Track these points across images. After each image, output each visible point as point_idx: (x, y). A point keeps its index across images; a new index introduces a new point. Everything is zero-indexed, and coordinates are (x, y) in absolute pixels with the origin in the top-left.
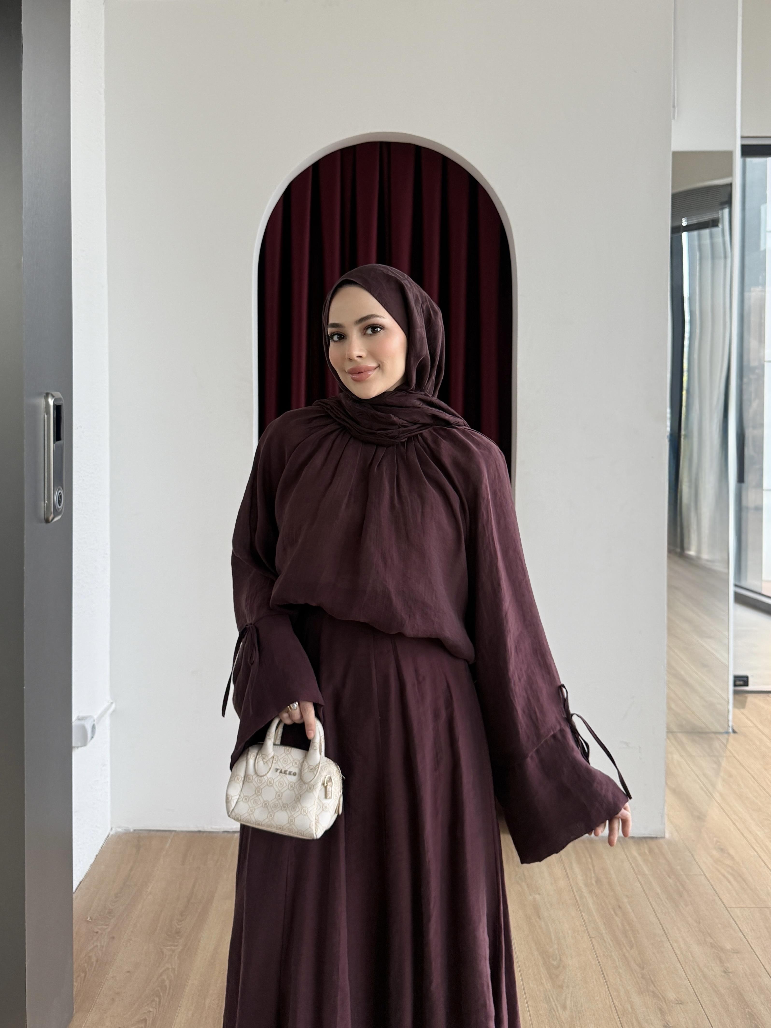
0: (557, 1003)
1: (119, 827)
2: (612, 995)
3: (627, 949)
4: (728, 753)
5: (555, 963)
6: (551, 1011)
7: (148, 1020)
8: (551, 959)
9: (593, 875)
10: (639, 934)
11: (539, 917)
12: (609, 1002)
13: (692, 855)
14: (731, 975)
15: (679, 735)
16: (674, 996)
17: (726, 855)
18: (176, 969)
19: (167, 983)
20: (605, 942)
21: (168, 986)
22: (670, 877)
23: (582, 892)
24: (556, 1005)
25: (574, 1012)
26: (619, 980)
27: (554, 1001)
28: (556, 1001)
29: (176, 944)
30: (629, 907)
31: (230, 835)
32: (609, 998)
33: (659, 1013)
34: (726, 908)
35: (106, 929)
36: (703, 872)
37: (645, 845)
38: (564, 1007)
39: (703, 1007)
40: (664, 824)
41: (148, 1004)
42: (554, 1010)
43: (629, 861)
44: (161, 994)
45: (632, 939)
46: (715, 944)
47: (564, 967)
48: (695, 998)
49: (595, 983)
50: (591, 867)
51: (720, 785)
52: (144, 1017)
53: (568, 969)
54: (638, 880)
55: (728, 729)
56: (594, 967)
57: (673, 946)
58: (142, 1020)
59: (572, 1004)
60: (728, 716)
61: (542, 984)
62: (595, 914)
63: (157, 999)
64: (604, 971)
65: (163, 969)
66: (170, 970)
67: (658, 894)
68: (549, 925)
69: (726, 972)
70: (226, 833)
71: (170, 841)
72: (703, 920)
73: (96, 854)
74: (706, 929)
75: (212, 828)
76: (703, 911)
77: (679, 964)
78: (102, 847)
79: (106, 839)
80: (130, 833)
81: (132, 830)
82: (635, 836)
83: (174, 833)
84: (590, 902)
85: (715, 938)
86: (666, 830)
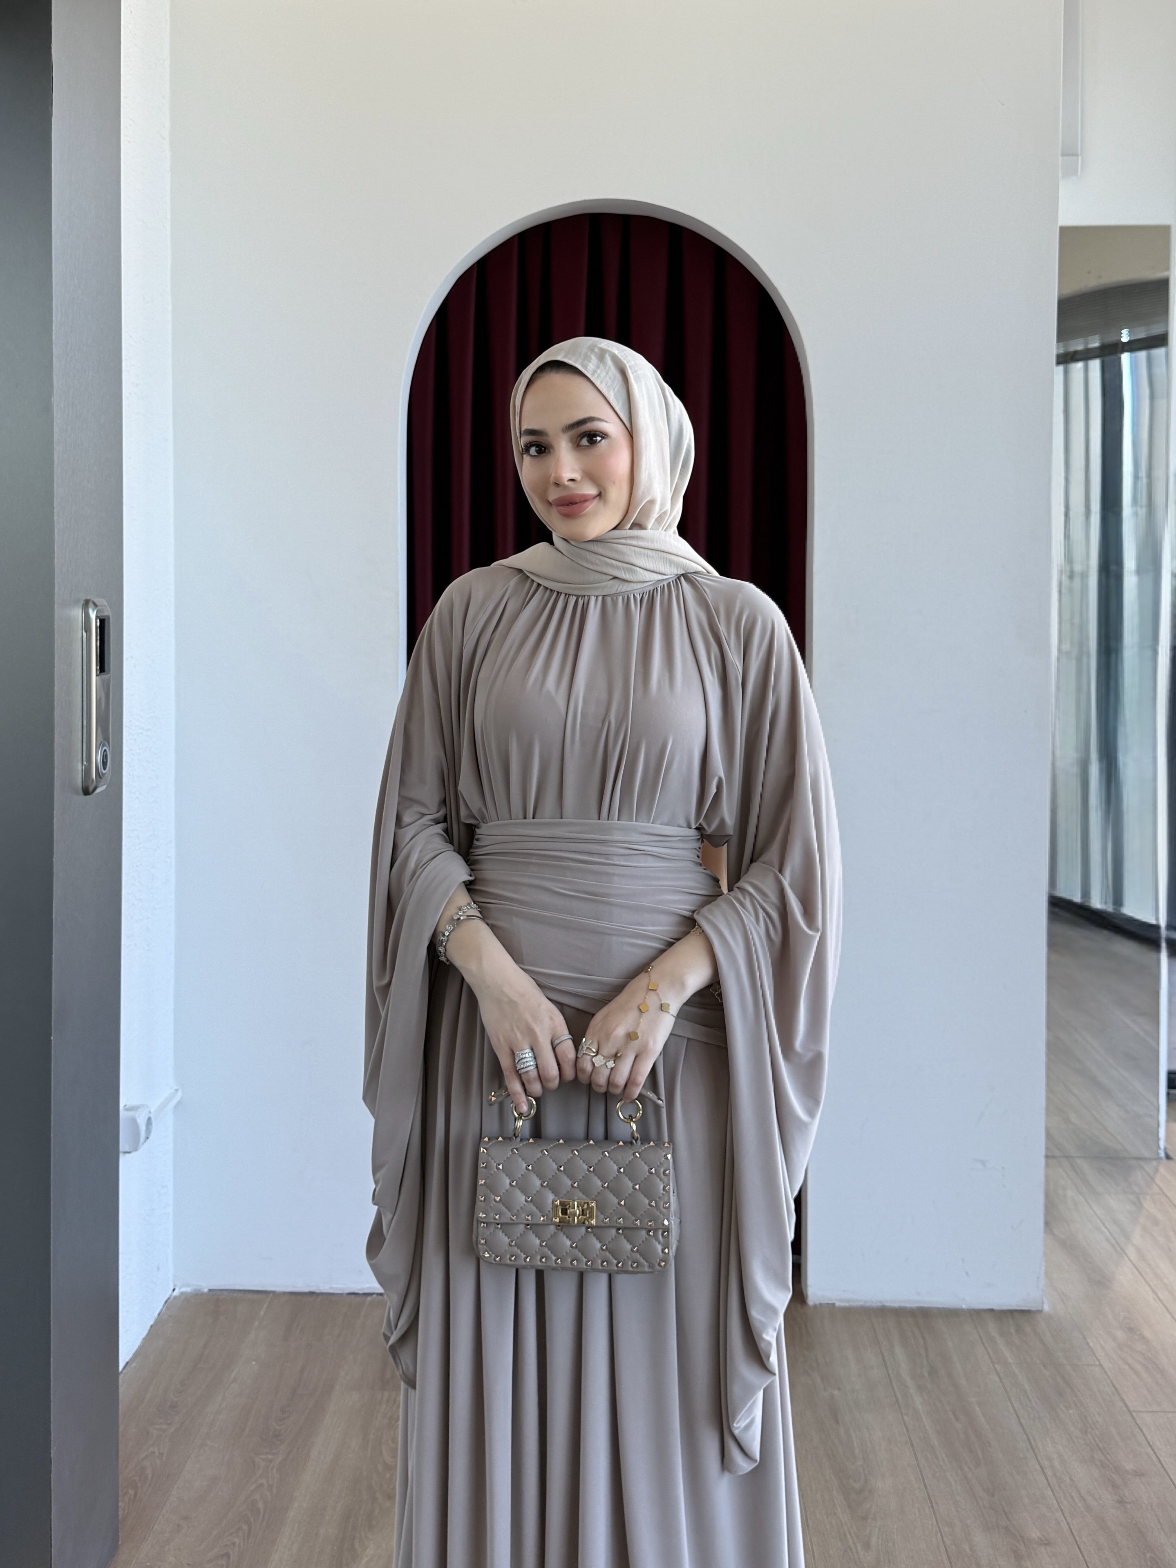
0: (856, 1541)
1: (187, 1287)
2: (942, 1532)
3: (969, 1467)
4: (1154, 1189)
5: (857, 1486)
6: (847, 1552)
7: (231, 1555)
8: (851, 1482)
9: (925, 1363)
10: (991, 1447)
11: (837, 1422)
12: (938, 1541)
13: (1084, 1336)
14: (1129, 1506)
15: (1080, 1161)
17: (1137, 1338)
18: (275, 1486)
19: (261, 1505)
20: (936, 1457)
21: (262, 1511)
22: (1046, 1368)
23: (906, 1387)
24: (854, 1544)
26: (954, 1510)
27: (853, 1539)
28: (855, 1539)
29: (274, 1451)
30: (977, 1410)
31: (357, 1299)
32: (937, 1536)
33: (1012, 1556)
34: (1130, 1412)
35: (167, 1429)
36: (1099, 1361)
37: (1011, 1322)
38: (868, 1547)
39: (1082, 1549)
41: (230, 1535)
42: (851, 1551)
43: (983, 1344)
44: (252, 1520)
45: (980, 1455)
46: (1108, 1463)
47: (870, 1492)
48: (1071, 1538)
49: (916, 1513)
50: (922, 1352)
51: (1137, 1237)
52: (225, 1551)
53: (876, 1494)
54: (996, 1371)
55: (1158, 1154)
56: (916, 1491)
57: (1042, 1465)
58: (223, 1555)
59: (880, 1543)
60: (1157, 1132)
61: (835, 1514)
62: (924, 1419)
63: (245, 1527)
64: (931, 1496)
65: (255, 1485)
66: (266, 1487)
67: (1025, 1391)
68: (852, 1432)
69: (1121, 1502)
70: (353, 1296)
71: (265, 1306)
72: (1093, 1429)
73: (152, 1323)
74: (1095, 1441)
75: (331, 1288)
76: (1094, 1416)
77: (1049, 1488)
78: (159, 1314)
79: (166, 1302)
80: (203, 1294)
81: (206, 1290)
82: (995, 1308)
83: (271, 1295)
84: (918, 1400)
85: (1109, 1454)
86: (1045, 1300)
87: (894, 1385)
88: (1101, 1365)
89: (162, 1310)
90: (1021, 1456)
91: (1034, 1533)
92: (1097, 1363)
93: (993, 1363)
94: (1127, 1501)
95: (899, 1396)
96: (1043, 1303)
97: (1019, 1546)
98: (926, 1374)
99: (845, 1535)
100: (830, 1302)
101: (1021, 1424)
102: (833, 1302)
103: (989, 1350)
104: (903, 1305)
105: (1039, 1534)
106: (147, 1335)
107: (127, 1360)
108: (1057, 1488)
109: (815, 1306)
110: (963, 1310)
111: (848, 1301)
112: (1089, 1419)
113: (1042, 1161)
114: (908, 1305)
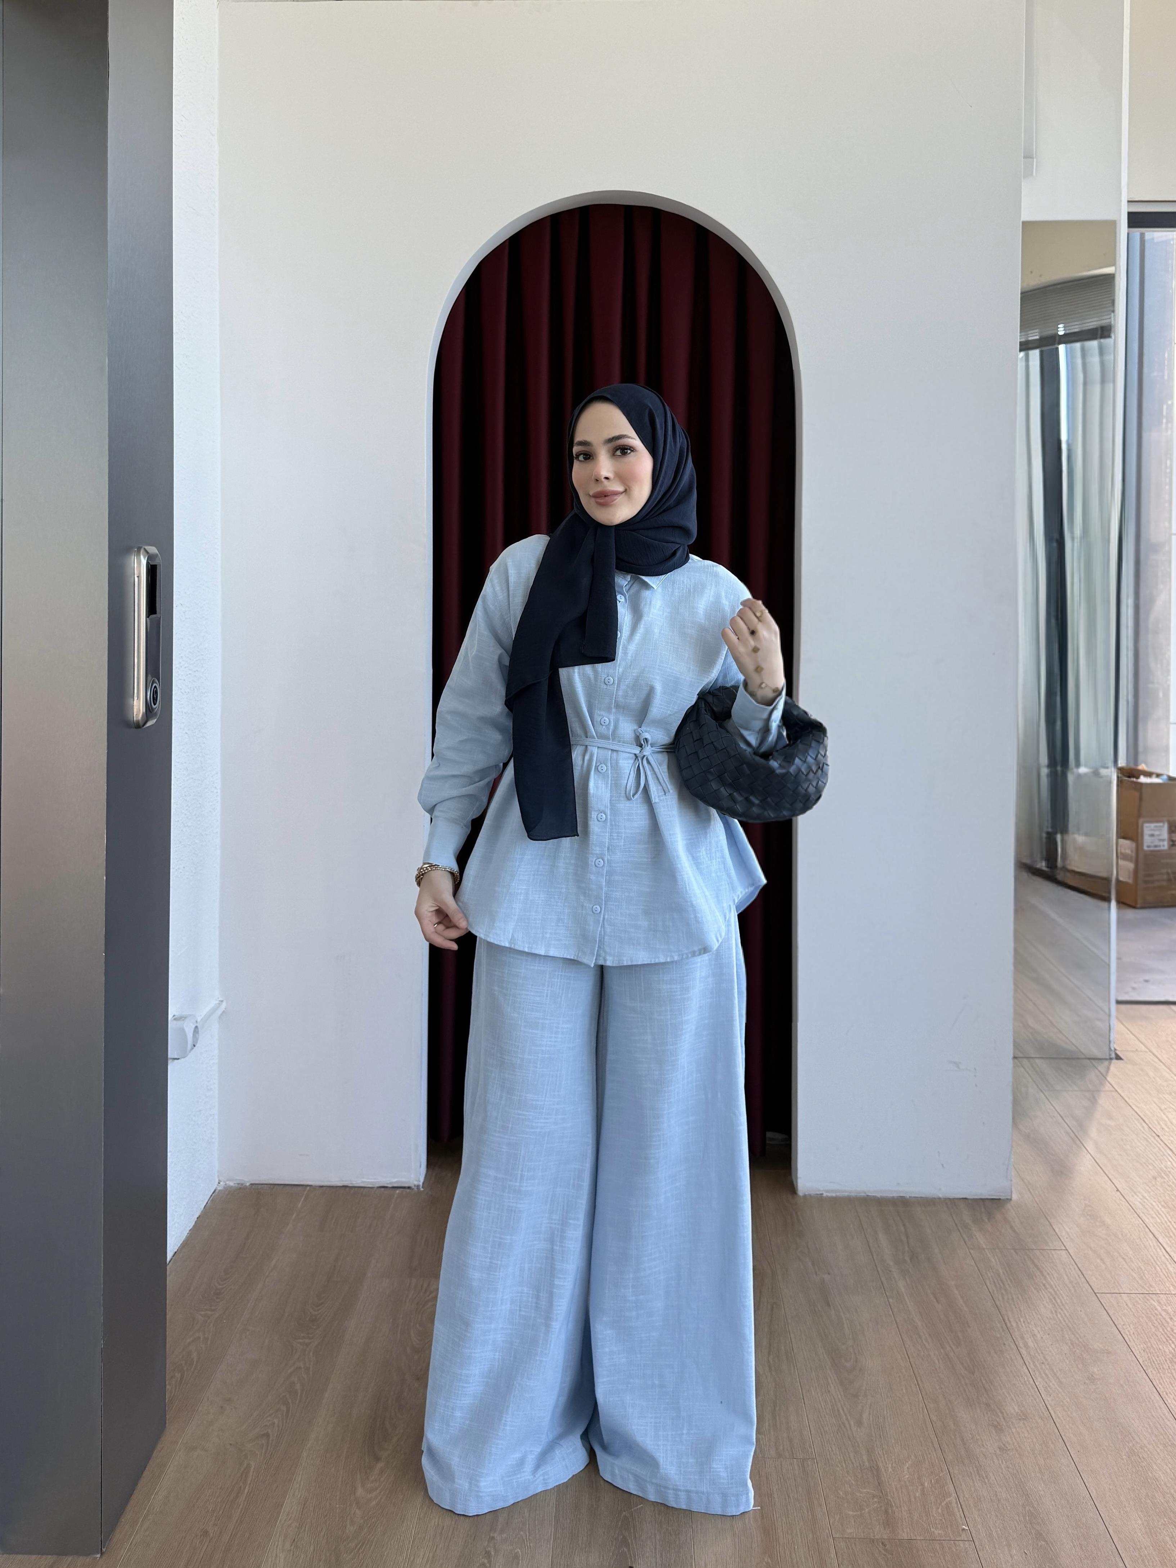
0: (849, 1417)
1: (228, 1180)
2: (928, 1407)
3: (951, 1347)
4: (1107, 1087)
5: (848, 1365)
6: (840, 1427)
7: (271, 1436)
8: (843, 1361)
9: (907, 1248)
10: (969, 1327)
11: (828, 1305)
12: (923, 1416)
13: (1051, 1225)
14: (1098, 1383)
15: (1037, 1061)
16: (1016, 1408)
17: (1098, 1224)
18: (311, 1369)
19: (298, 1386)
20: (920, 1337)
21: (299, 1392)
22: (1016, 1252)
23: (890, 1271)
24: (847, 1419)
25: (872, 1428)
26: (938, 1387)
27: (846, 1415)
28: (848, 1415)
29: (310, 1335)
30: (956, 1292)
31: (387, 1192)
32: (923, 1412)
33: (994, 1432)
34: (1095, 1293)
35: (212, 1315)
36: (1065, 1246)
37: (983, 1209)
38: (859, 1423)
39: (1057, 1423)
40: (1011, 1180)
41: (271, 1415)
42: (845, 1426)
43: (959, 1231)
44: (290, 1401)
45: (960, 1334)
46: (1077, 1342)
47: (860, 1370)
48: (1046, 1413)
49: (904, 1391)
50: (904, 1238)
51: (1093, 1132)
52: (265, 1432)
53: (866, 1373)
54: (972, 1256)
55: (1110, 1055)
56: (903, 1371)
57: (1017, 1343)
58: (263, 1435)
59: (871, 1419)
60: (1109, 1036)
61: (829, 1391)
62: (907, 1300)
63: (284, 1408)
64: (917, 1376)
65: (292, 1369)
66: (303, 1369)
67: (999, 1275)
68: (842, 1314)
69: (1092, 1379)
70: (383, 1189)
71: (302, 1199)
72: (1062, 1309)
73: (197, 1216)
74: (1065, 1321)
75: (363, 1182)
76: (1063, 1297)
77: (1025, 1367)
78: (205, 1206)
79: (211, 1195)
80: (245, 1188)
81: (248, 1184)
82: (968, 1197)
83: (308, 1188)
84: (901, 1284)
85: (1077, 1333)
86: (1013, 1189)
87: (879, 1269)
88: (1067, 1250)
89: (207, 1203)
90: (998, 1336)
91: (1013, 1409)
92: (1064, 1248)
93: (968, 1248)
94: (1097, 1377)
95: (883, 1279)
96: (1011, 1193)
97: (998, 1419)
98: (907, 1259)
99: (838, 1411)
100: (818, 1193)
101: (997, 1306)
102: (821, 1193)
103: (964, 1236)
104: (884, 1195)
105: (1017, 1410)
106: (194, 1226)
107: (176, 1250)
108: (1032, 1366)
109: (805, 1196)
110: (940, 1198)
111: (832, 1191)
112: (1059, 1301)
113: (1010, 1063)
114: (890, 1195)
